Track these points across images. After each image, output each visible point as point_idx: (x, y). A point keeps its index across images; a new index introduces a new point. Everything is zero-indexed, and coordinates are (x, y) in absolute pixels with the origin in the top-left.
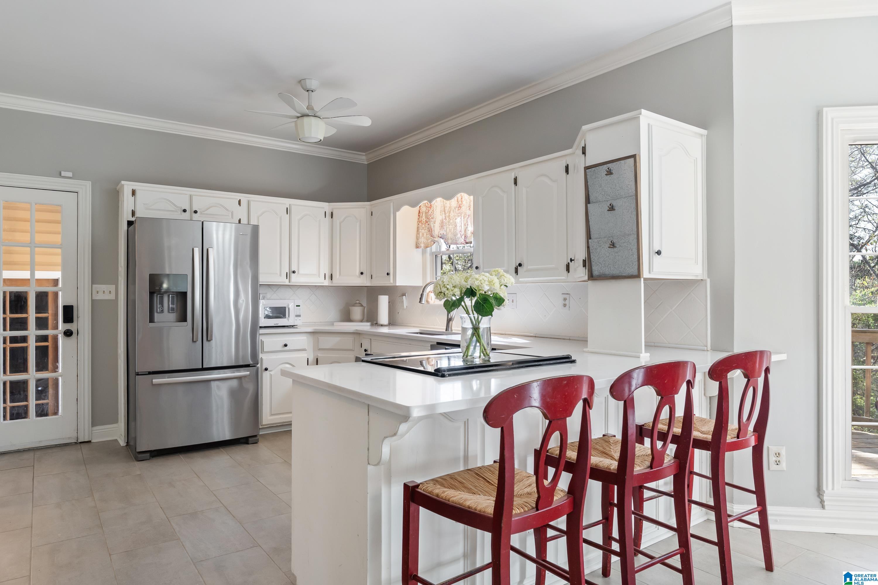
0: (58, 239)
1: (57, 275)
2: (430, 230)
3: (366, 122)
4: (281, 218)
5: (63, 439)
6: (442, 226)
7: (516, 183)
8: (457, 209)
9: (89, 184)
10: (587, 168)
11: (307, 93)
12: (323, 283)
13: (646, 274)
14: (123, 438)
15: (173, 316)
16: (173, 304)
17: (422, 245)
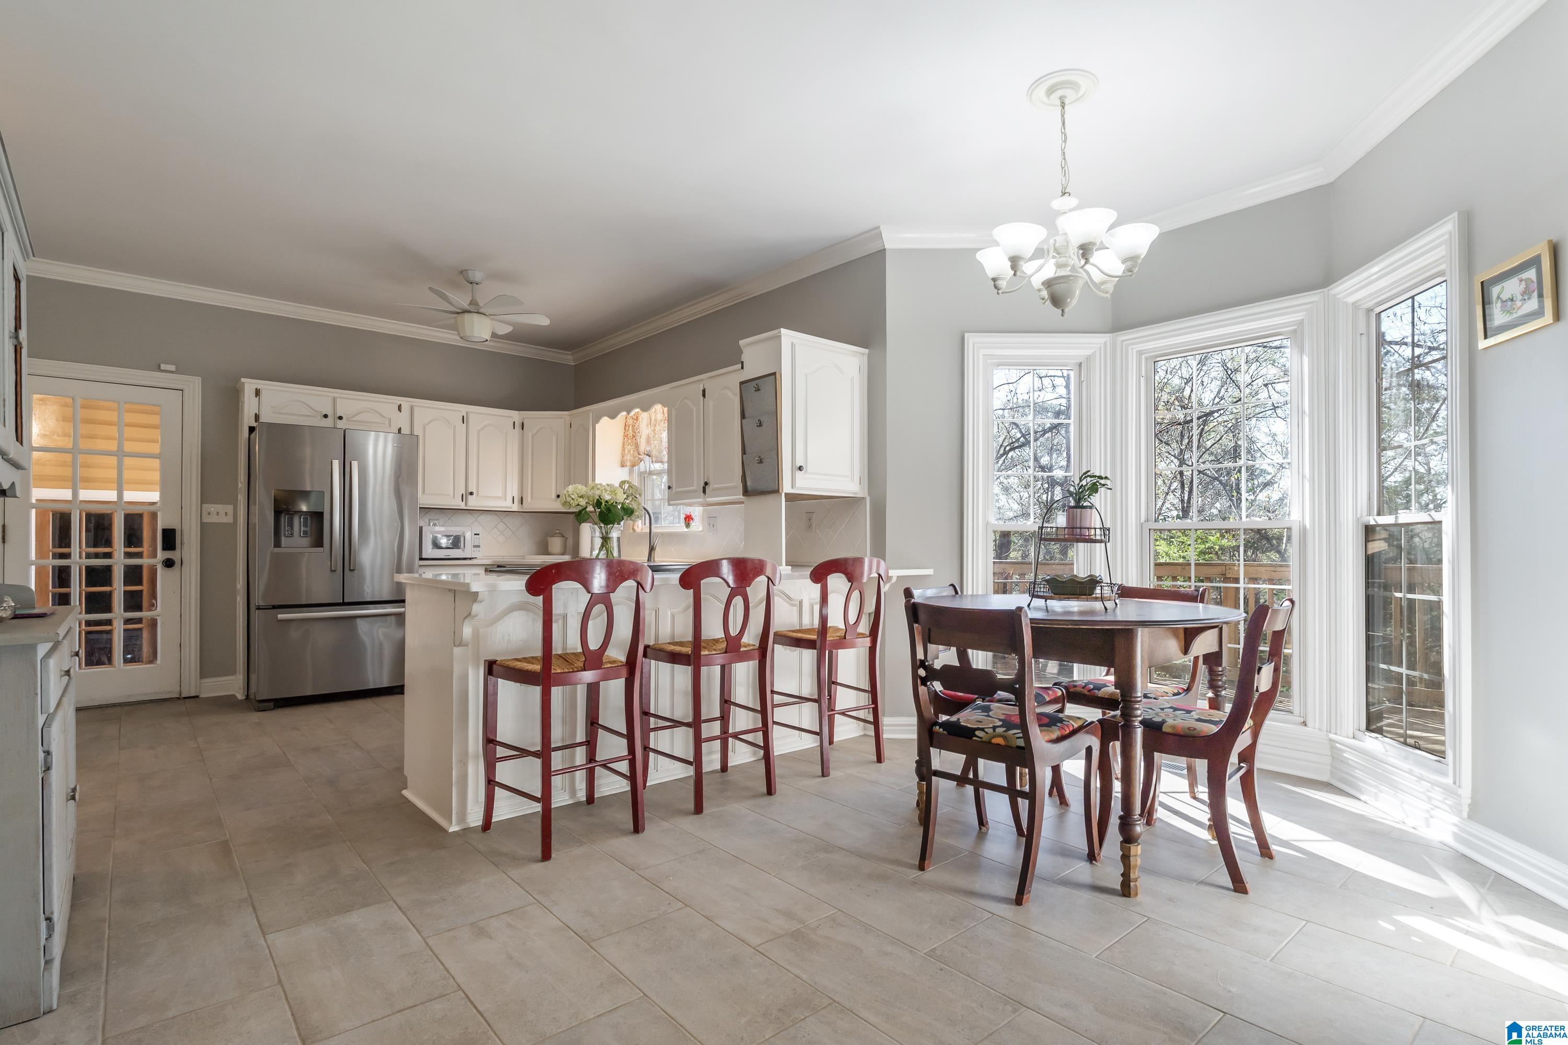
0: (155, 448)
1: (153, 496)
2: (637, 446)
3: (544, 321)
4: (454, 427)
5: (161, 693)
6: (648, 441)
7: (704, 395)
8: (663, 422)
9: (197, 381)
10: (742, 383)
11: (471, 285)
12: (511, 508)
13: (787, 488)
14: (241, 691)
15: (306, 541)
16: (305, 525)
17: (628, 464)
